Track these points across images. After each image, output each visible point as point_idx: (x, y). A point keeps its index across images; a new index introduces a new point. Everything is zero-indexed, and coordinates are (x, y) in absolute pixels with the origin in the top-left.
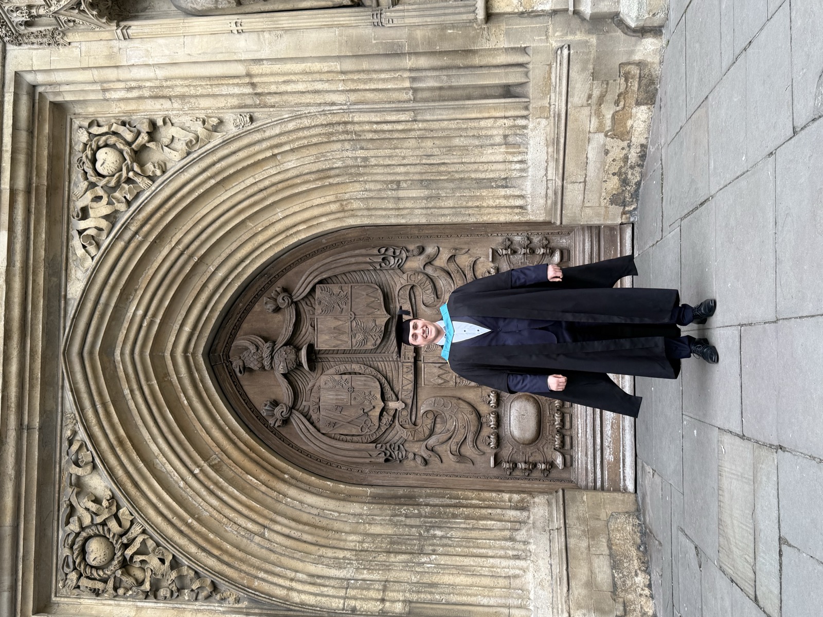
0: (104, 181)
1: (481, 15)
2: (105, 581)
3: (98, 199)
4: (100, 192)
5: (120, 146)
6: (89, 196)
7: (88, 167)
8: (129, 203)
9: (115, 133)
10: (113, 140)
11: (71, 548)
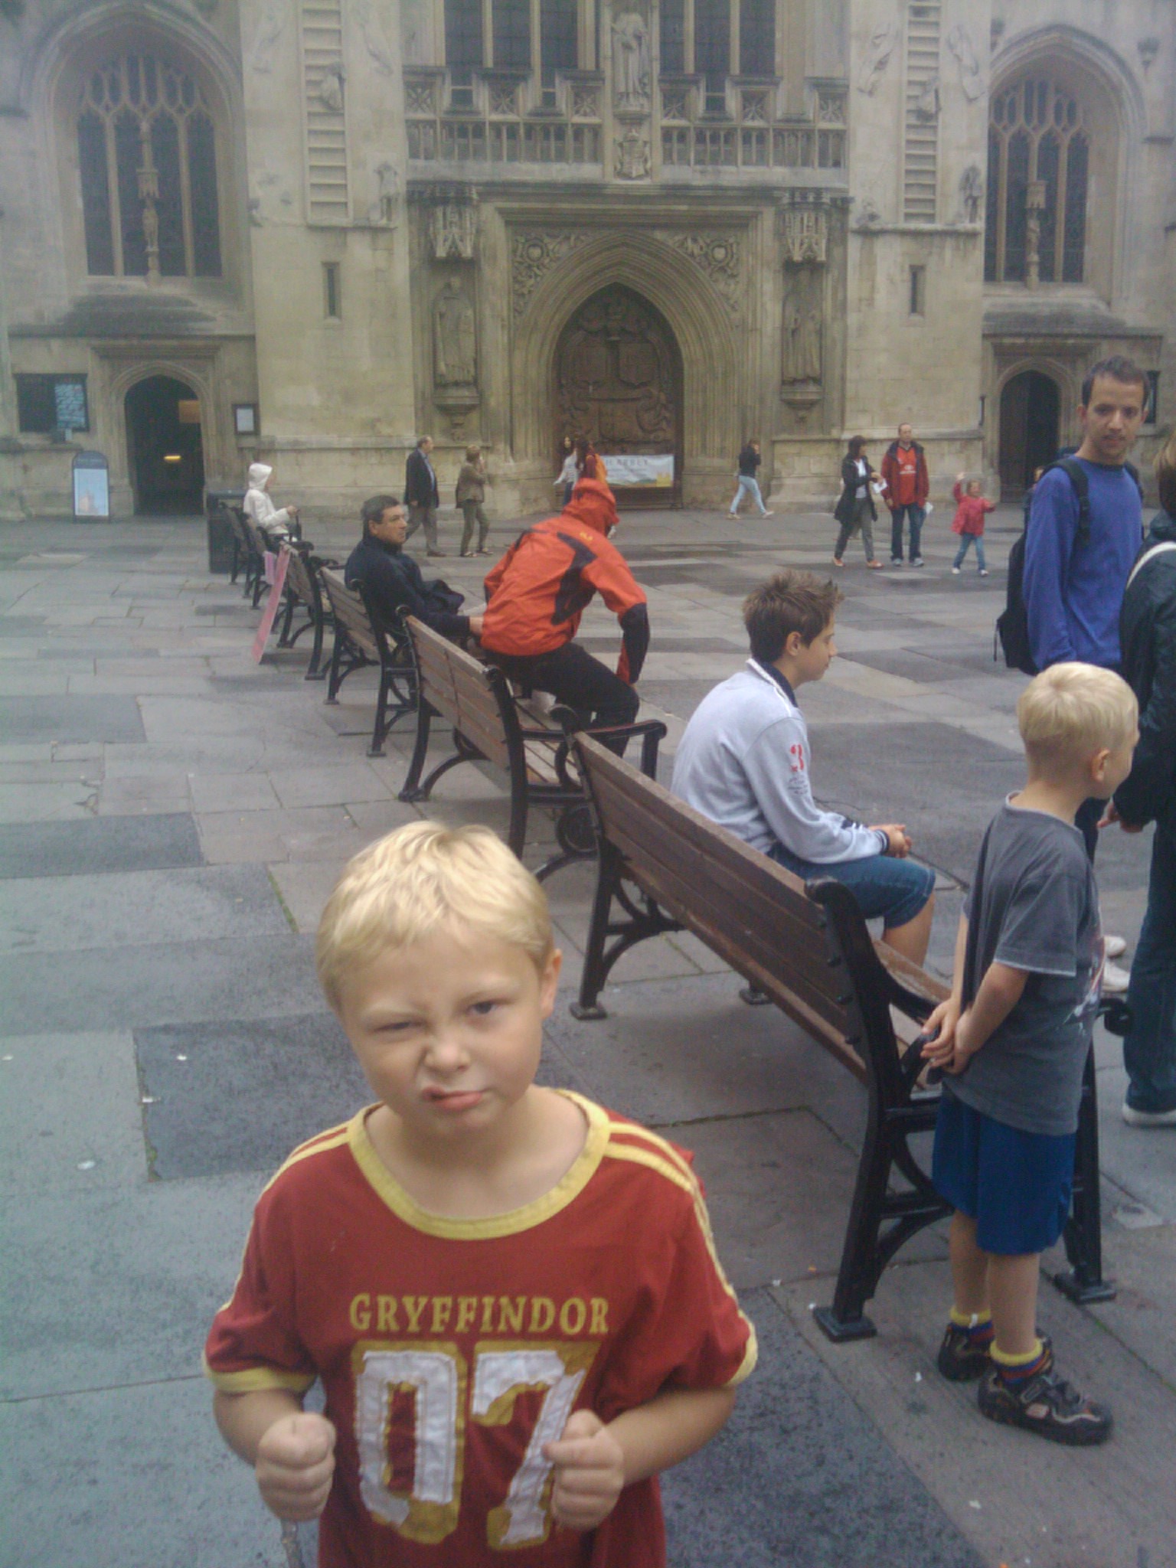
0: (710, 252)
1: (775, 438)
2: (522, 256)
3: (701, 248)
4: (705, 249)
5: (726, 262)
6: (704, 246)
7: (716, 243)
8: (699, 263)
9: (732, 256)
10: (729, 256)
11: (536, 238)
